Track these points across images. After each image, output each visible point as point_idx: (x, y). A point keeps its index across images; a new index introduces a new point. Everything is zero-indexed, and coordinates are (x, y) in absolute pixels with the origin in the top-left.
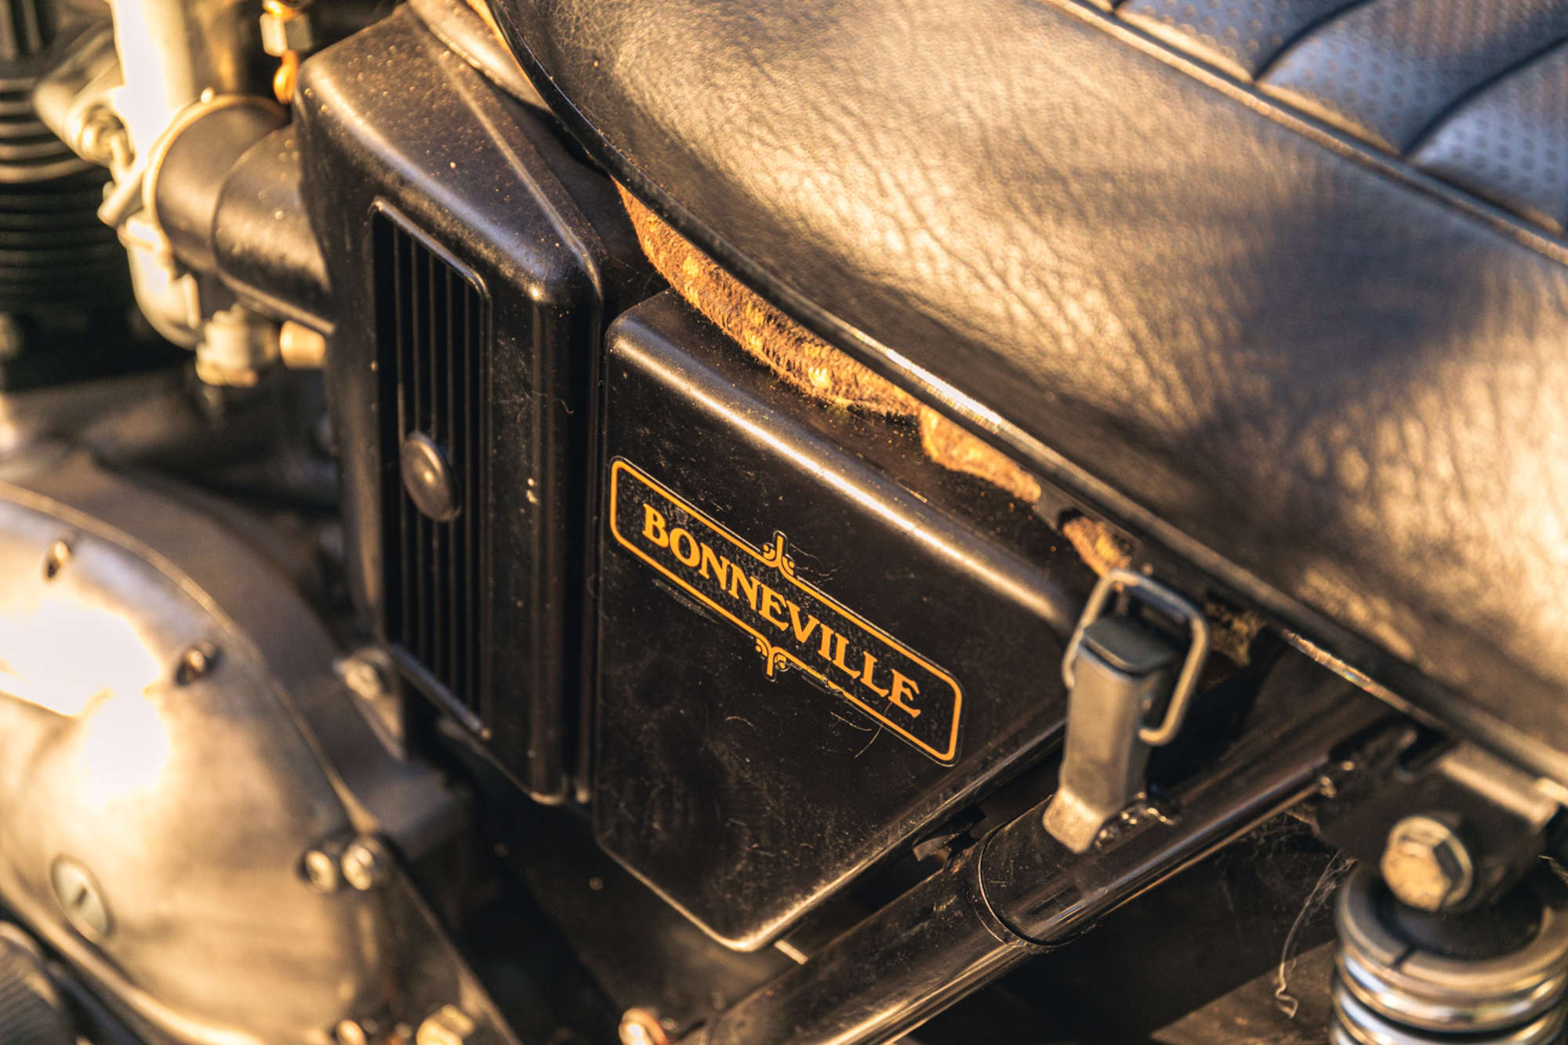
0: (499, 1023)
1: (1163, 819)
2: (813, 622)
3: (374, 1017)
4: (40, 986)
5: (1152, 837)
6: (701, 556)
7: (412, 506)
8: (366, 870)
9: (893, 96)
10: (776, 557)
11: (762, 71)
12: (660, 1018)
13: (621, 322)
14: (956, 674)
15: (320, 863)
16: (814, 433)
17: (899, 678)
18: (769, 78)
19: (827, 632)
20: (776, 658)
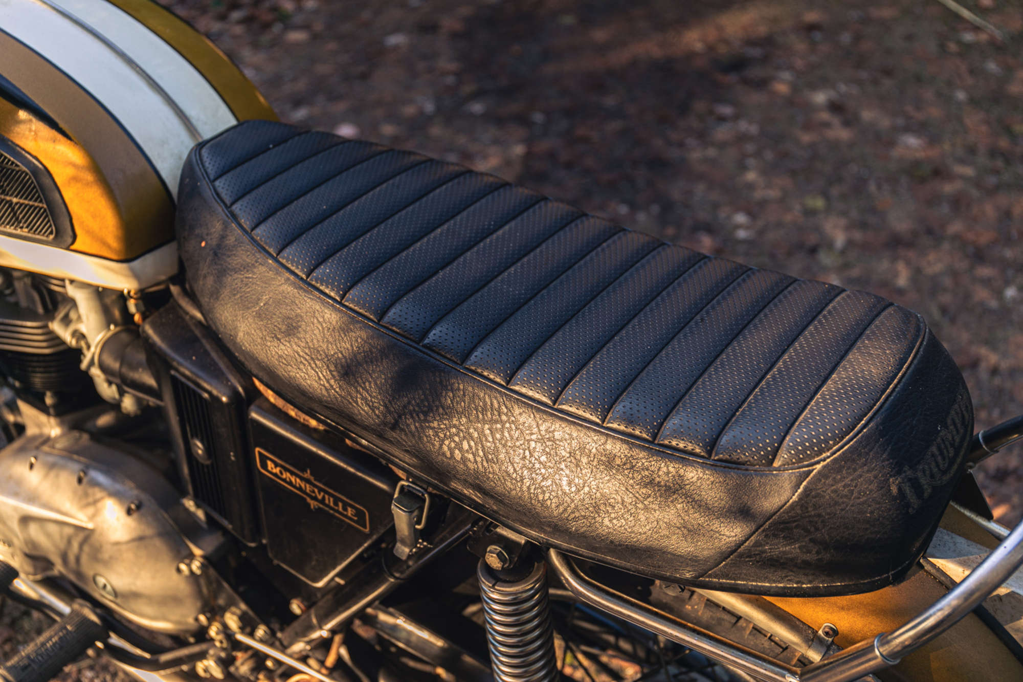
0: (251, 613)
1: (429, 546)
2: (322, 494)
3: (210, 612)
4: (94, 618)
5: (426, 550)
6: (286, 475)
7: (197, 462)
8: (198, 568)
9: (319, 349)
10: (307, 475)
11: (281, 342)
12: (302, 602)
13: (252, 407)
14: (364, 507)
15: (183, 567)
16: (313, 438)
17: (349, 509)
18: (283, 344)
19: (327, 497)
20: (313, 504)
